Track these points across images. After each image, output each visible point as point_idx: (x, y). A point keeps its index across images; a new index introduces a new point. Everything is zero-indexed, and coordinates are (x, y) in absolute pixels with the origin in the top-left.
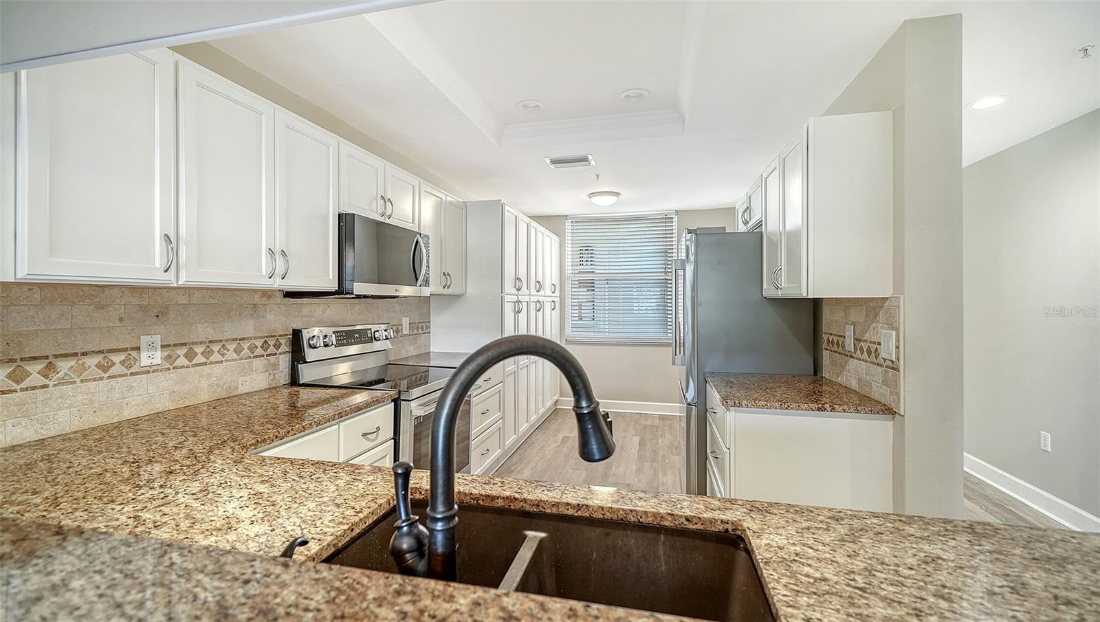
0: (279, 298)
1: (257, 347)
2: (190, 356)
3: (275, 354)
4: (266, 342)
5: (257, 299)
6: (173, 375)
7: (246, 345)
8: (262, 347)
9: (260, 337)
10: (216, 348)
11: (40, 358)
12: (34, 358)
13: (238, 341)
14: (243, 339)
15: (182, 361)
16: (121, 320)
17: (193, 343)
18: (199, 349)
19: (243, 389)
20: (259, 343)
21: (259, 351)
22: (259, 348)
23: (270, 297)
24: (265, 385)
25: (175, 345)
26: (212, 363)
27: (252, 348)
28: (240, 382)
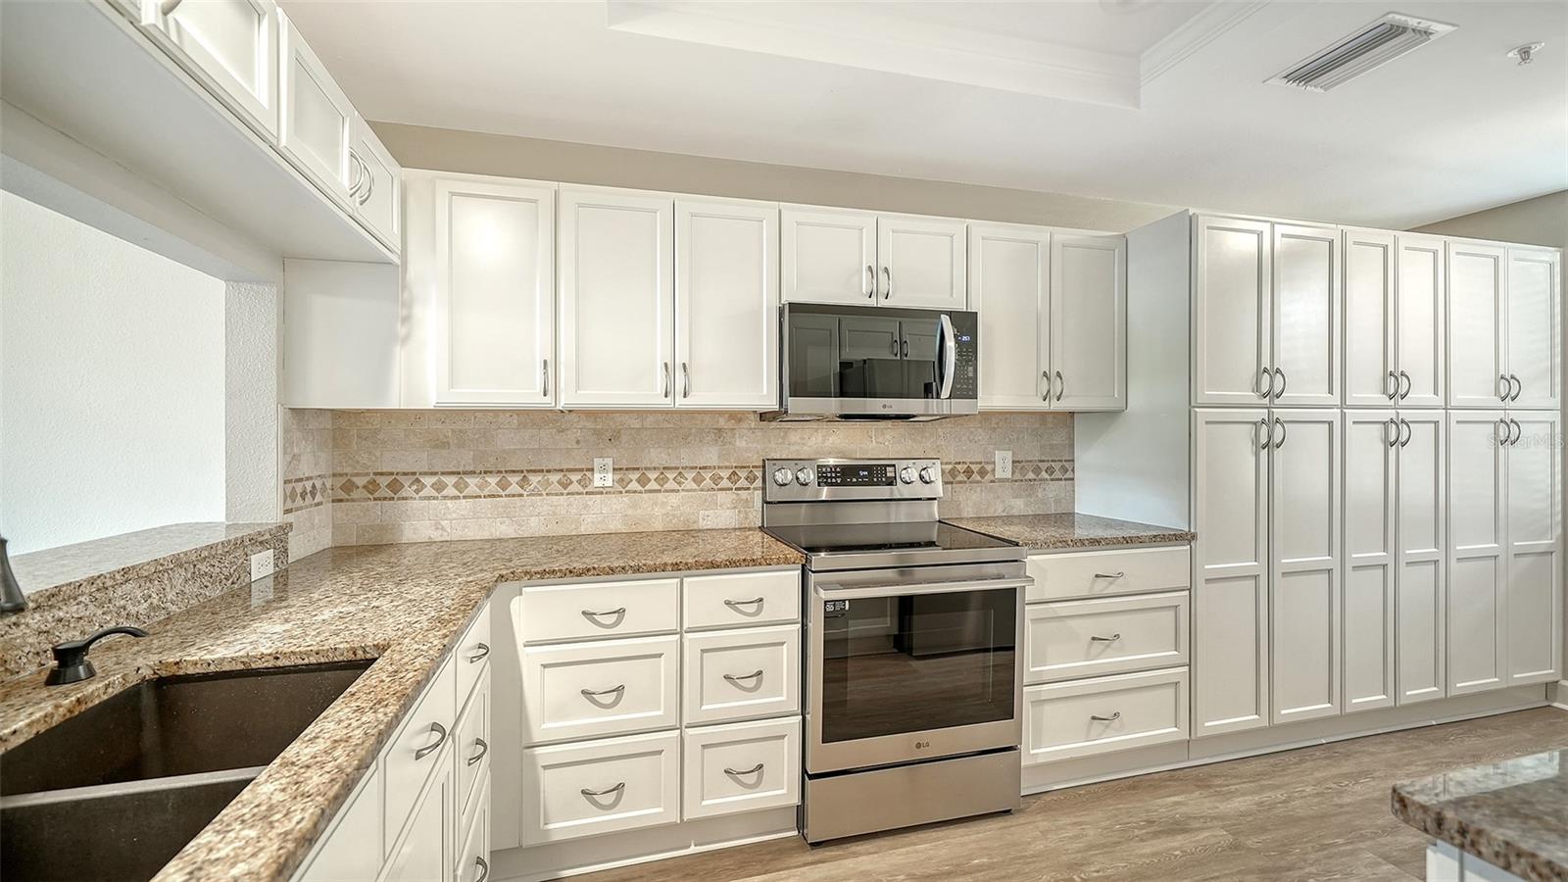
0: (754, 422)
1: (722, 478)
2: (643, 481)
3: (748, 489)
4: (734, 473)
5: (722, 422)
6: (626, 499)
7: (707, 475)
8: (729, 478)
9: (726, 467)
10: (671, 475)
11: (517, 471)
12: (514, 471)
13: (698, 470)
14: (705, 468)
15: (634, 485)
16: (578, 442)
17: (646, 469)
18: (652, 475)
19: (702, 524)
20: (725, 474)
21: (726, 483)
22: (725, 480)
23: (740, 420)
24: (734, 524)
25: (627, 469)
26: (666, 491)
27: (716, 479)
28: (701, 516)
